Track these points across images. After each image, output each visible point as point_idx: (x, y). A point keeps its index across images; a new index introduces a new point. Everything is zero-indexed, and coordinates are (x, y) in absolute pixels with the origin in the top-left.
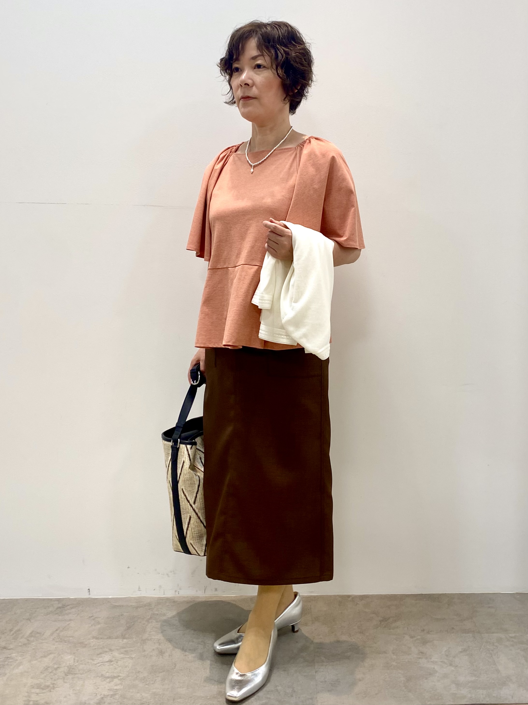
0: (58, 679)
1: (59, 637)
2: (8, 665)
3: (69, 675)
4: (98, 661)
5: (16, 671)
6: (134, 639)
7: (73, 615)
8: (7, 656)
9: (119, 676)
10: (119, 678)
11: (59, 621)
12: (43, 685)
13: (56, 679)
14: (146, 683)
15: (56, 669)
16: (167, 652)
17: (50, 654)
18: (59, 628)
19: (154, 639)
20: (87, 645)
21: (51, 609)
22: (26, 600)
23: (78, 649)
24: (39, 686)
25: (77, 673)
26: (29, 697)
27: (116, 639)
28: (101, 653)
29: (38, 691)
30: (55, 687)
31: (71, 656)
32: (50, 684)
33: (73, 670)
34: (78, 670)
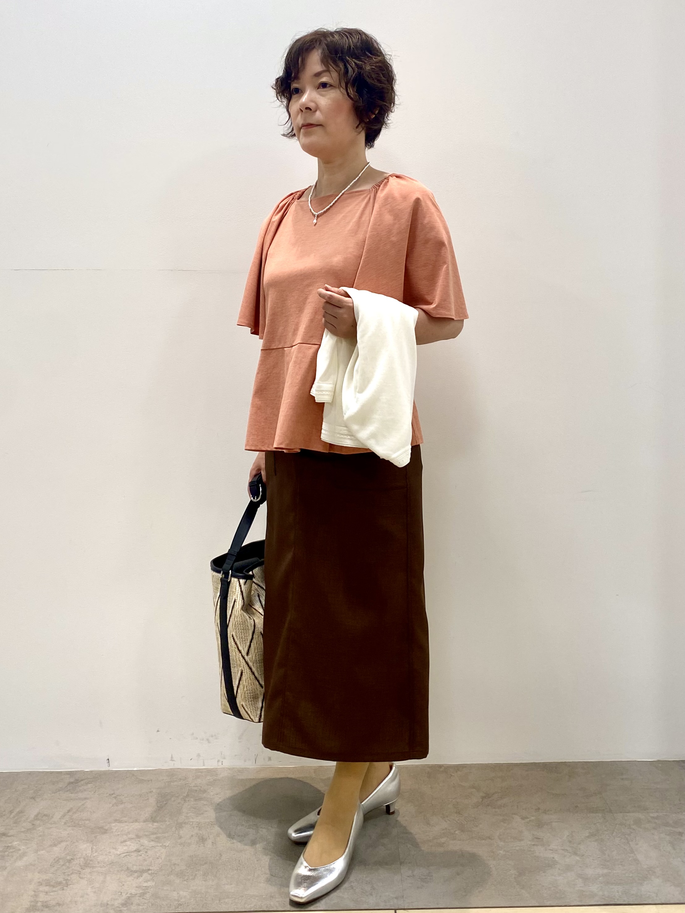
0: (72, 873)
1: (72, 820)
2: (8, 856)
3: (86, 868)
4: (123, 851)
5: (19, 864)
6: (168, 823)
7: (90, 792)
8: (7, 845)
9: (149, 870)
10: (150, 872)
11: (72, 799)
12: (54, 882)
13: (69, 874)
14: (184, 878)
15: (70, 861)
16: (209, 839)
17: (62, 841)
18: (72, 808)
19: (192, 822)
20: (107, 830)
21: (61, 785)
22: (29, 774)
23: (97, 836)
24: (48, 883)
25: (95, 866)
26: (36, 896)
27: (145, 823)
28: (125, 841)
29: (47, 889)
30: (70, 883)
31: (88, 844)
32: (63, 880)
33: (91, 863)
34: (96, 863)
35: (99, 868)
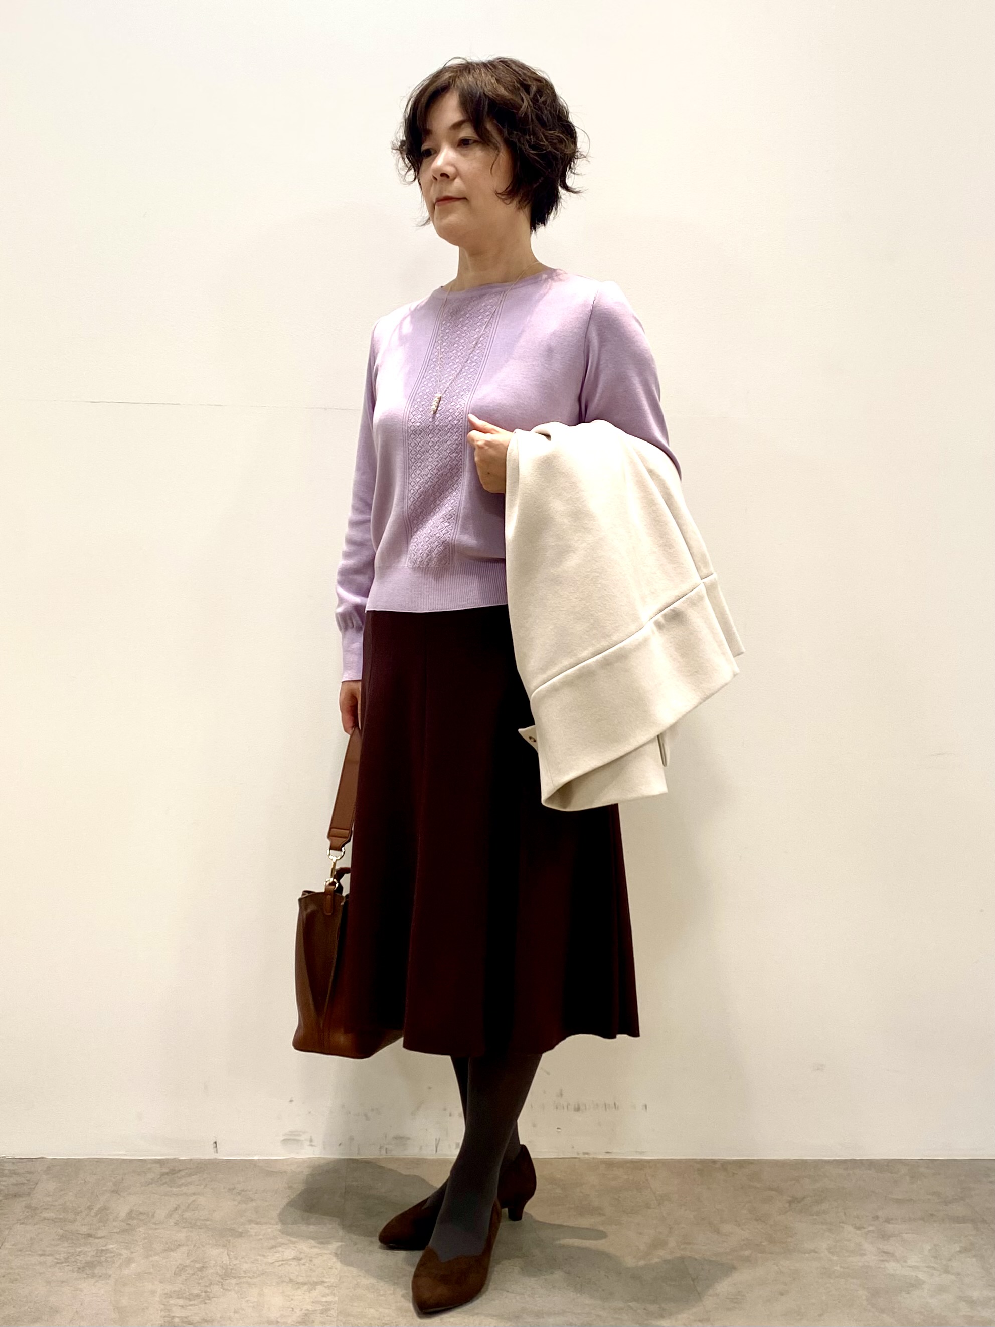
0: (211, 1284)
1: (184, 1220)
2: (107, 1261)
3: (228, 1278)
4: (273, 1258)
7: (197, 1185)
8: (100, 1249)
10: (326, 1285)
11: (174, 1195)
12: (188, 1294)
13: (207, 1285)
15: (201, 1269)
17: (180, 1246)
18: (179, 1205)
20: (242, 1233)
21: (149, 1177)
22: (97, 1161)
23: (230, 1240)
24: (179, 1295)
25: (242, 1277)
26: (169, 1311)
28: (275, 1247)
29: (181, 1302)
30: (211, 1295)
31: (221, 1250)
32: (199, 1292)
33: (233, 1271)
34: (242, 1272)
35: (249, 1279)
